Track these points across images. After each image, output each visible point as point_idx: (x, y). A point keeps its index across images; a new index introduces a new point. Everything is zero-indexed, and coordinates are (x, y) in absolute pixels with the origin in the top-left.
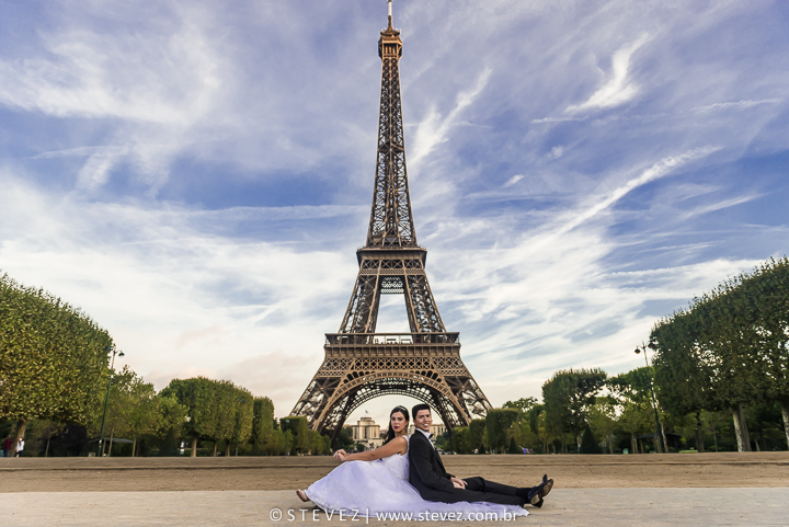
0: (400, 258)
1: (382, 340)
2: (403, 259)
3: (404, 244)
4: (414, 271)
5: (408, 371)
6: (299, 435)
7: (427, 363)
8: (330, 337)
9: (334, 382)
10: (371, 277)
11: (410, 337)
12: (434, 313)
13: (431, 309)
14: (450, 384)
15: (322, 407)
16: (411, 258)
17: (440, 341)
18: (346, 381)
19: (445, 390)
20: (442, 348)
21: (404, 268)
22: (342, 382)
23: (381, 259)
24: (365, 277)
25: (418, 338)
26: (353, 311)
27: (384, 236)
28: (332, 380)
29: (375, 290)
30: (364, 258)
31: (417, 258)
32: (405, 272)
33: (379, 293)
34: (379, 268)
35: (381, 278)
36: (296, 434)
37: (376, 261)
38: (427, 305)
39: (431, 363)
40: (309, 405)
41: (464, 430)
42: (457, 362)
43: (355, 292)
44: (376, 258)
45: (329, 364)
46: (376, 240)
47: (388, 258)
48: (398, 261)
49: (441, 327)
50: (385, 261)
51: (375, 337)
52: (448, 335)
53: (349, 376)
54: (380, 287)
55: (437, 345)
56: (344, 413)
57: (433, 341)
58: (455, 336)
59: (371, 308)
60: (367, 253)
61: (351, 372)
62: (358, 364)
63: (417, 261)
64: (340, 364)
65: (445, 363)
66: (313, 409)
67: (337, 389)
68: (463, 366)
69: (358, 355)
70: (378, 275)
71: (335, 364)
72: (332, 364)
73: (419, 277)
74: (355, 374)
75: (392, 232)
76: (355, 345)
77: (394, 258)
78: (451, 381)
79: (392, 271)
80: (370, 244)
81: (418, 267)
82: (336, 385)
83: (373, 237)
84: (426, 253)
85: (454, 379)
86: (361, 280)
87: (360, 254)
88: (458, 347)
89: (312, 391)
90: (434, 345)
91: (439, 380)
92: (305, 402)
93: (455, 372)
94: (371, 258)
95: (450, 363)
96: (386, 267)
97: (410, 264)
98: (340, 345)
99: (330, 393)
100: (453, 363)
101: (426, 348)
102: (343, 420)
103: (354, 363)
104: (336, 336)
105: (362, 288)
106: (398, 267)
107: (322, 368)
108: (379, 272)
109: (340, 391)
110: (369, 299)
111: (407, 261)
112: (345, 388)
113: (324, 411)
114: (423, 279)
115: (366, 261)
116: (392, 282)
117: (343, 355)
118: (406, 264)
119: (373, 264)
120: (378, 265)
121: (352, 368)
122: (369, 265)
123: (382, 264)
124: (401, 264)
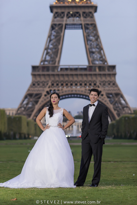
0: (79, 10)
2: (81, 11)
4: (88, 21)
7: (95, 84)
9: (38, 96)
10: (59, 24)
14: (108, 97)
15: (32, 111)
16: (87, 11)
17: (104, 70)
18: (45, 95)
19: (105, 101)
20: (105, 75)
21: (82, 18)
22: (43, 96)
23: (66, 11)
24: (55, 25)
28: (37, 95)
30: (55, 10)
31: (90, 10)
32: (82, 20)
33: (65, 28)
34: (65, 18)
35: (66, 25)
37: (63, 13)
39: (98, 84)
42: (114, 84)
45: (34, 85)
47: (71, 10)
48: (77, 13)
49: (104, 61)
50: (69, 13)
52: (109, 66)
53: (48, 92)
55: (102, 73)
57: (100, 70)
58: (113, 67)
60: (56, 7)
61: (48, 90)
62: (53, 85)
63: (91, 13)
64: (41, 84)
65: (107, 84)
67: (40, 100)
68: (117, 86)
69: (52, 79)
70: (64, 23)
71: (38, 85)
72: (36, 84)
73: (92, 24)
76: (50, 72)
77: (75, 10)
81: (91, 17)
82: (40, 98)
86: (53, 27)
87: (52, 8)
88: (115, 75)
90: (100, 73)
91: (102, 95)
93: (112, 90)
94: (59, 11)
95: (109, 84)
96: (70, 17)
98: (41, 73)
99: (37, 102)
100: (111, 84)
101: (95, 75)
103: (50, 84)
104: (38, 67)
106: (77, 17)
107: (30, 87)
108: (65, 21)
109: (42, 101)
111: (84, 13)
112: (45, 100)
114: (94, 26)
115: (56, 13)
118: (83, 15)
119: (61, 15)
120: (64, 15)
121: (49, 87)
122: (58, 16)
123: (67, 15)
124: (80, 15)
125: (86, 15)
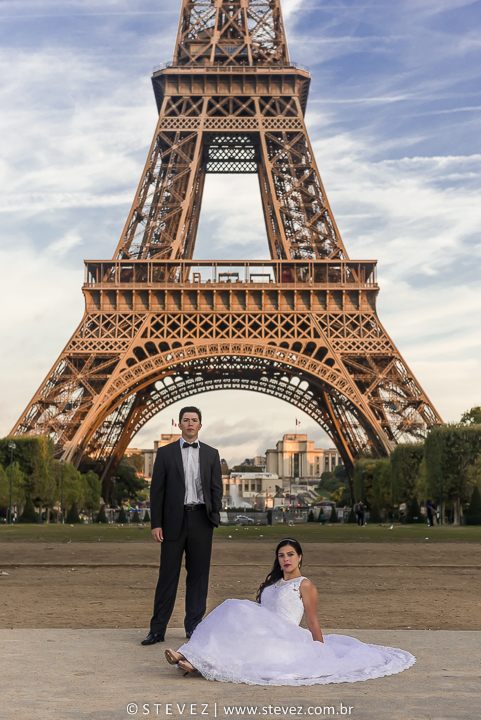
0: (248, 91)
1: (207, 275)
2: (255, 94)
3: (259, 59)
4: (281, 123)
5: (263, 342)
6: (36, 474)
7: (304, 326)
8: (95, 269)
9: (105, 364)
10: (184, 135)
11: (269, 270)
12: (322, 218)
13: (315, 209)
14: (352, 370)
15: (83, 415)
16: (275, 92)
17: (334, 278)
18: (130, 362)
19: (342, 383)
20: (338, 295)
21: (259, 116)
22: (122, 364)
23: (208, 93)
24: (172, 135)
25: (286, 272)
26: (145, 211)
27: (215, 40)
28: (99, 360)
29: (194, 165)
30: (170, 91)
31: (287, 91)
32: (260, 123)
33: (203, 171)
34: (203, 116)
35: (208, 137)
36: (30, 471)
37: (196, 99)
38: (308, 199)
39: (313, 325)
40: (52, 409)
41: (380, 466)
42: (370, 324)
43: (149, 170)
44: (197, 92)
45: (93, 326)
46: (195, 51)
47: (222, 91)
48: (244, 99)
49: (339, 249)
50: (217, 99)
51: (193, 269)
52: (353, 265)
53: (138, 352)
54: (205, 159)
55: (328, 287)
56: (128, 428)
57: (318, 279)
59: (186, 205)
60: (174, 79)
61: (141, 343)
62: (158, 326)
63: (288, 99)
65: (345, 325)
66: (61, 418)
67: (112, 378)
68: (382, 333)
69: (157, 307)
70: (200, 131)
71: (108, 326)
72: (101, 325)
73: (291, 135)
74: (151, 349)
75: (233, 33)
76: (151, 286)
77: (236, 91)
78: (356, 364)
79: (231, 122)
80: (182, 59)
81: (290, 114)
82: (110, 370)
83: (187, 45)
84: (306, 81)
85: (361, 360)
86: (163, 142)
87: (159, 81)
88: (372, 294)
89: (57, 382)
90: (321, 287)
91: (330, 362)
92: (45, 405)
93: (363, 345)
94: (185, 92)
95: (354, 326)
96: (218, 113)
97: (271, 107)
98: (118, 286)
99: (98, 385)
100: (361, 325)
101: (305, 295)
102: (124, 440)
103: (147, 324)
104: (108, 265)
105: (166, 160)
106: (244, 113)
107: (79, 332)
108: (202, 124)
109: (119, 383)
110: (181, 185)
111: (266, 99)
112: (128, 377)
113: (86, 424)
114: (300, 142)
115: (175, 99)
116: (232, 146)
117: (123, 306)
118: (262, 107)
119: (189, 106)
120: (200, 107)
121: (144, 335)
122: (180, 108)
123: (210, 106)
124: (252, 106)
125: (273, 106)
